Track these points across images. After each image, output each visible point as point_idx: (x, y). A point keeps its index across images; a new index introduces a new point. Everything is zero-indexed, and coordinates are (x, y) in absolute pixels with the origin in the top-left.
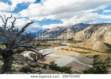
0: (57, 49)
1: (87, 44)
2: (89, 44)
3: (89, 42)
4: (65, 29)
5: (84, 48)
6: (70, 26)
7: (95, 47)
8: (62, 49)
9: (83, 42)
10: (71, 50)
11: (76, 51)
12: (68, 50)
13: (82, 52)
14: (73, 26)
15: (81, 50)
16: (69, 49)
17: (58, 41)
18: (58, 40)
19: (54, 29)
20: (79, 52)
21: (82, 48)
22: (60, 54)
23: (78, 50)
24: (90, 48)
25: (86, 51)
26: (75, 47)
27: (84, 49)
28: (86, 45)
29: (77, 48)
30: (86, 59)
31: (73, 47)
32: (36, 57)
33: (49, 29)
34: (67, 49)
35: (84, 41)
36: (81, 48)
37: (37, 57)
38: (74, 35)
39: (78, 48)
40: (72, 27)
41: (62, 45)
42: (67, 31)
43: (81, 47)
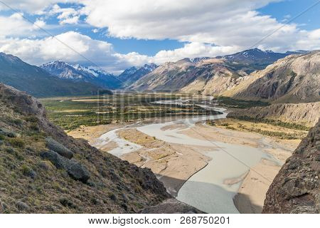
2: (296, 111)
6: (220, 57)
8: (212, 123)
13: (279, 135)
14: (227, 57)
15: (271, 128)
20: (270, 134)
21: (271, 123)
23: (261, 127)
24: (298, 122)
26: (249, 119)
27: (279, 124)
28: (287, 114)
29: (257, 120)
33: (156, 67)
34: (226, 125)
36: (268, 122)
38: (235, 83)
40: (226, 60)
41: (205, 112)
43: (269, 119)
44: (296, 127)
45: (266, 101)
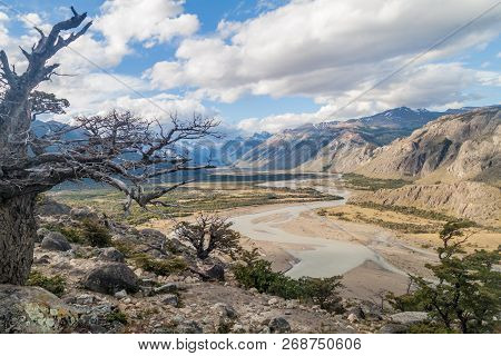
0: (302, 214)
1: (425, 192)
2: (435, 195)
3: (435, 186)
4: (332, 132)
5: (414, 211)
6: (354, 121)
7: (462, 206)
8: (322, 213)
9: (408, 187)
10: (359, 217)
11: (380, 222)
12: (345, 216)
13: (404, 228)
14: (363, 120)
15: (399, 218)
16: (351, 211)
17: (305, 183)
18: (306, 176)
19: (288, 135)
20: (391, 226)
21: (403, 209)
22: (313, 234)
23: (386, 216)
24: (437, 209)
25: (423, 222)
26: (375, 206)
27: (412, 213)
28: (423, 198)
29: (384, 207)
30: (421, 254)
31: (364, 205)
32: (202, 240)
33: (268, 135)
34: (340, 214)
35: (411, 183)
36: (397, 209)
37: (207, 237)
38: (371, 156)
39: (389, 208)
40: (361, 125)
41: (320, 197)
42: (343, 140)
43: (400, 205)
44: (433, 215)
45: (410, 179)
